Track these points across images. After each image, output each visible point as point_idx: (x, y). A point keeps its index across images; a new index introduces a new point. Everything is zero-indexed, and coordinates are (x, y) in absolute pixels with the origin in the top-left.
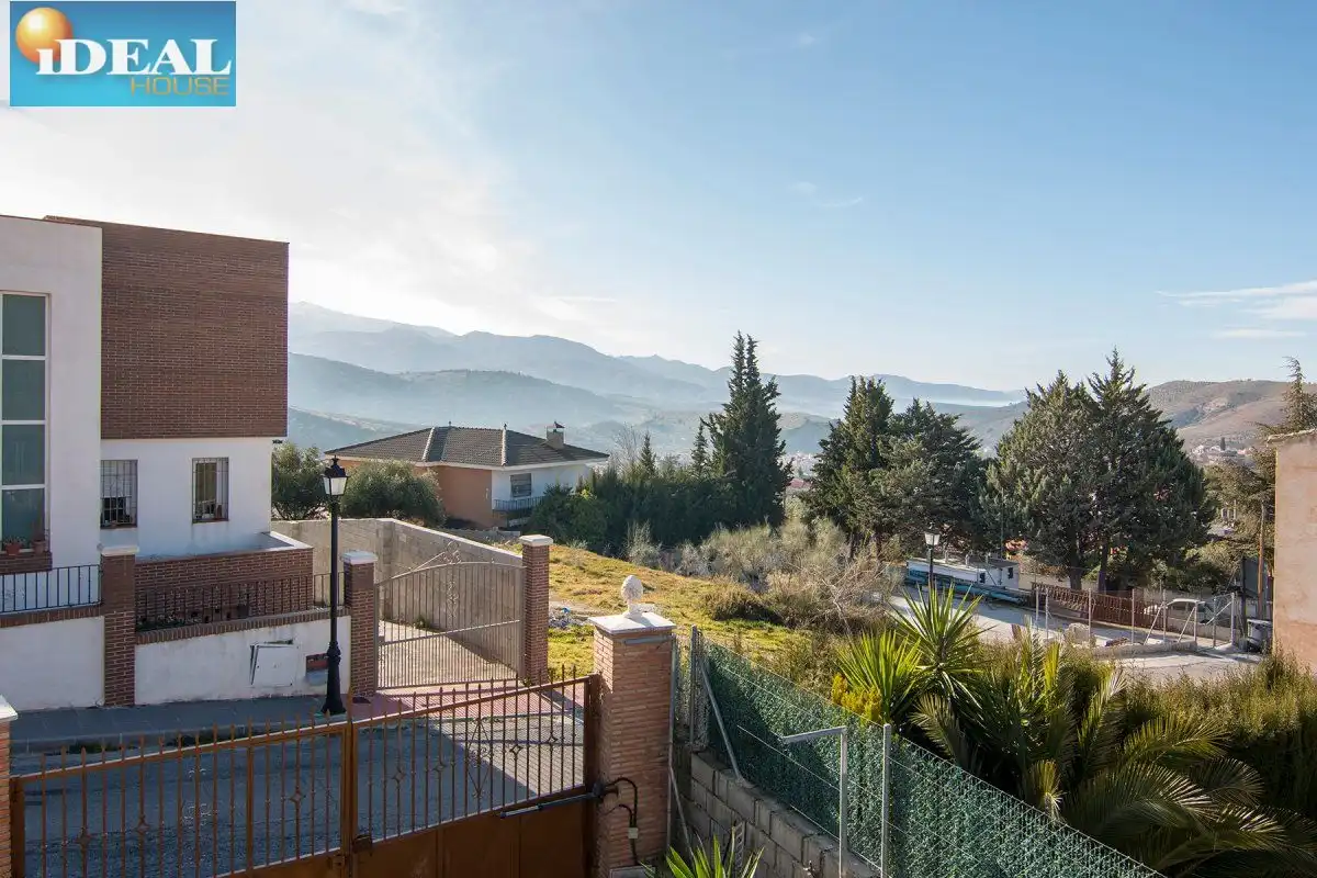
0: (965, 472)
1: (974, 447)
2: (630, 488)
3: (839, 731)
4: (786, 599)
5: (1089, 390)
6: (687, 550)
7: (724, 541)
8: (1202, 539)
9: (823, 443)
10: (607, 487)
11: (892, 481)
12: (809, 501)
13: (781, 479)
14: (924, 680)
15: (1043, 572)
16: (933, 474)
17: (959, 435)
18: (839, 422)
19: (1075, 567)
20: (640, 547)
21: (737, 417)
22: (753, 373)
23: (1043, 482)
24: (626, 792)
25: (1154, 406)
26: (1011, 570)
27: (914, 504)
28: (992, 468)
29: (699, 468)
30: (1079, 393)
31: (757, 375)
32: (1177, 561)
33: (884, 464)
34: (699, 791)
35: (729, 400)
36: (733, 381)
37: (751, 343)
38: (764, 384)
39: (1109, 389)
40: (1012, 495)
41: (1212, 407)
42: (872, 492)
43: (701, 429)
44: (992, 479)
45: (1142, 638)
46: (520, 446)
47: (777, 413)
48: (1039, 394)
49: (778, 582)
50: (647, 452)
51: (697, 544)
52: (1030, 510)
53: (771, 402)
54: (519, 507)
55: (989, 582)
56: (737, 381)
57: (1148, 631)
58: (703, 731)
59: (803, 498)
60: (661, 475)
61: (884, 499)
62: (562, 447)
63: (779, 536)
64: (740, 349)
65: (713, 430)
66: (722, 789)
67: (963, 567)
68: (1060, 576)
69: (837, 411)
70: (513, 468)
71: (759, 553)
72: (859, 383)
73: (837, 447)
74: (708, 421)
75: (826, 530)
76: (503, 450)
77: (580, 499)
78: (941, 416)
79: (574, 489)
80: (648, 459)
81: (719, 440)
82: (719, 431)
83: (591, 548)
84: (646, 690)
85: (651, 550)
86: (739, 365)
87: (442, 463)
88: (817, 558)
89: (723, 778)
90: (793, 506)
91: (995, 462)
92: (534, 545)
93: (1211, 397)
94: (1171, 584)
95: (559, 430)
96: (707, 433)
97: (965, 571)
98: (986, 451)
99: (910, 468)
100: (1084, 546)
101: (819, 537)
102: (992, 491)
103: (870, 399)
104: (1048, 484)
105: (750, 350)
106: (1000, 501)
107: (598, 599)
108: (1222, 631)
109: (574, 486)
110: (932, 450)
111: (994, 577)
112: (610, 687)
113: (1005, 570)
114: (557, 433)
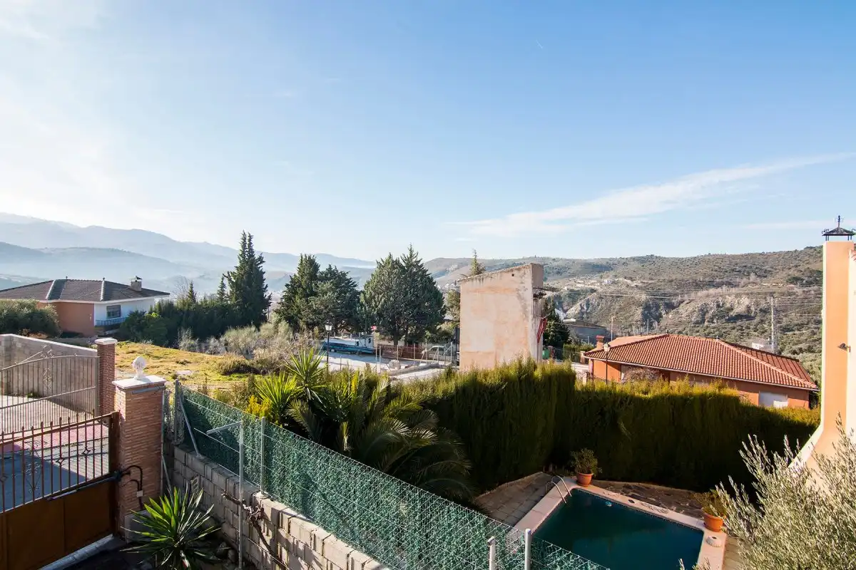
0: (351, 297)
1: (355, 286)
2: (181, 310)
3: (239, 424)
4: (262, 362)
5: (401, 261)
6: (212, 342)
7: (231, 335)
8: (442, 321)
9: (287, 285)
10: (167, 311)
11: (319, 302)
12: (280, 313)
13: (266, 303)
14: (297, 393)
15: (383, 339)
16: (337, 298)
17: (349, 281)
18: (295, 275)
19: (396, 336)
20: (186, 341)
21: (242, 273)
22: (251, 251)
23: (383, 300)
24: (135, 473)
25: (425, 268)
26: (370, 339)
27: (328, 312)
28: (362, 294)
29: (222, 299)
30: (397, 262)
31: (253, 252)
32: (433, 331)
33: (315, 294)
34: (178, 465)
35: (238, 265)
36: (241, 255)
37: (250, 236)
38: (257, 257)
39: (408, 260)
40: (370, 307)
41: (452, 268)
42: (310, 307)
43: (223, 279)
44: (362, 300)
45: (418, 363)
46: (112, 290)
47: (263, 271)
48: (381, 262)
49: (260, 353)
50: (192, 291)
51: (218, 338)
52: (377, 313)
53: (260, 265)
54: (112, 323)
55: (360, 345)
56: (243, 255)
57: (421, 360)
58: (181, 433)
59: (277, 311)
60: (199, 303)
61: (315, 311)
62: (140, 290)
63: (259, 330)
64: (245, 239)
65: (230, 280)
66: (189, 462)
67: (350, 340)
68: (390, 340)
69: (294, 270)
70: (106, 302)
71: (249, 340)
72: (304, 257)
73: (294, 287)
74: (227, 275)
75: (284, 326)
76: (102, 293)
77: (150, 318)
78: (341, 272)
79: (147, 312)
80: (192, 295)
81: (233, 285)
82: (233, 280)
83: (155, 343)
84: (147, 417)
85: (193, 342)
86: (244, 247)
87: (59, 300)
88: (278, 340)
89: (190, 456)
90: (273, 317)
91: (363, 292)
92: (105, 344)
93: (451, 265)
94: (432, 341)
95: (138, 280)
96: (226, 282)
97: (349, 341)
98: (360, 288)
99: (327, 294)
100: (399, 327)
101: (279, 330)
102: (362, 305)
103: (310, 265)
104: (385, 301)
105: (250, 240)
106: (365, 308)
107: (156, 370)
108: (448, 358)
109: (147, 310)
110: (337, 287)
111: (362, 342)
112: (125, 418)
113: (367, 339)
114: (137, 283)
